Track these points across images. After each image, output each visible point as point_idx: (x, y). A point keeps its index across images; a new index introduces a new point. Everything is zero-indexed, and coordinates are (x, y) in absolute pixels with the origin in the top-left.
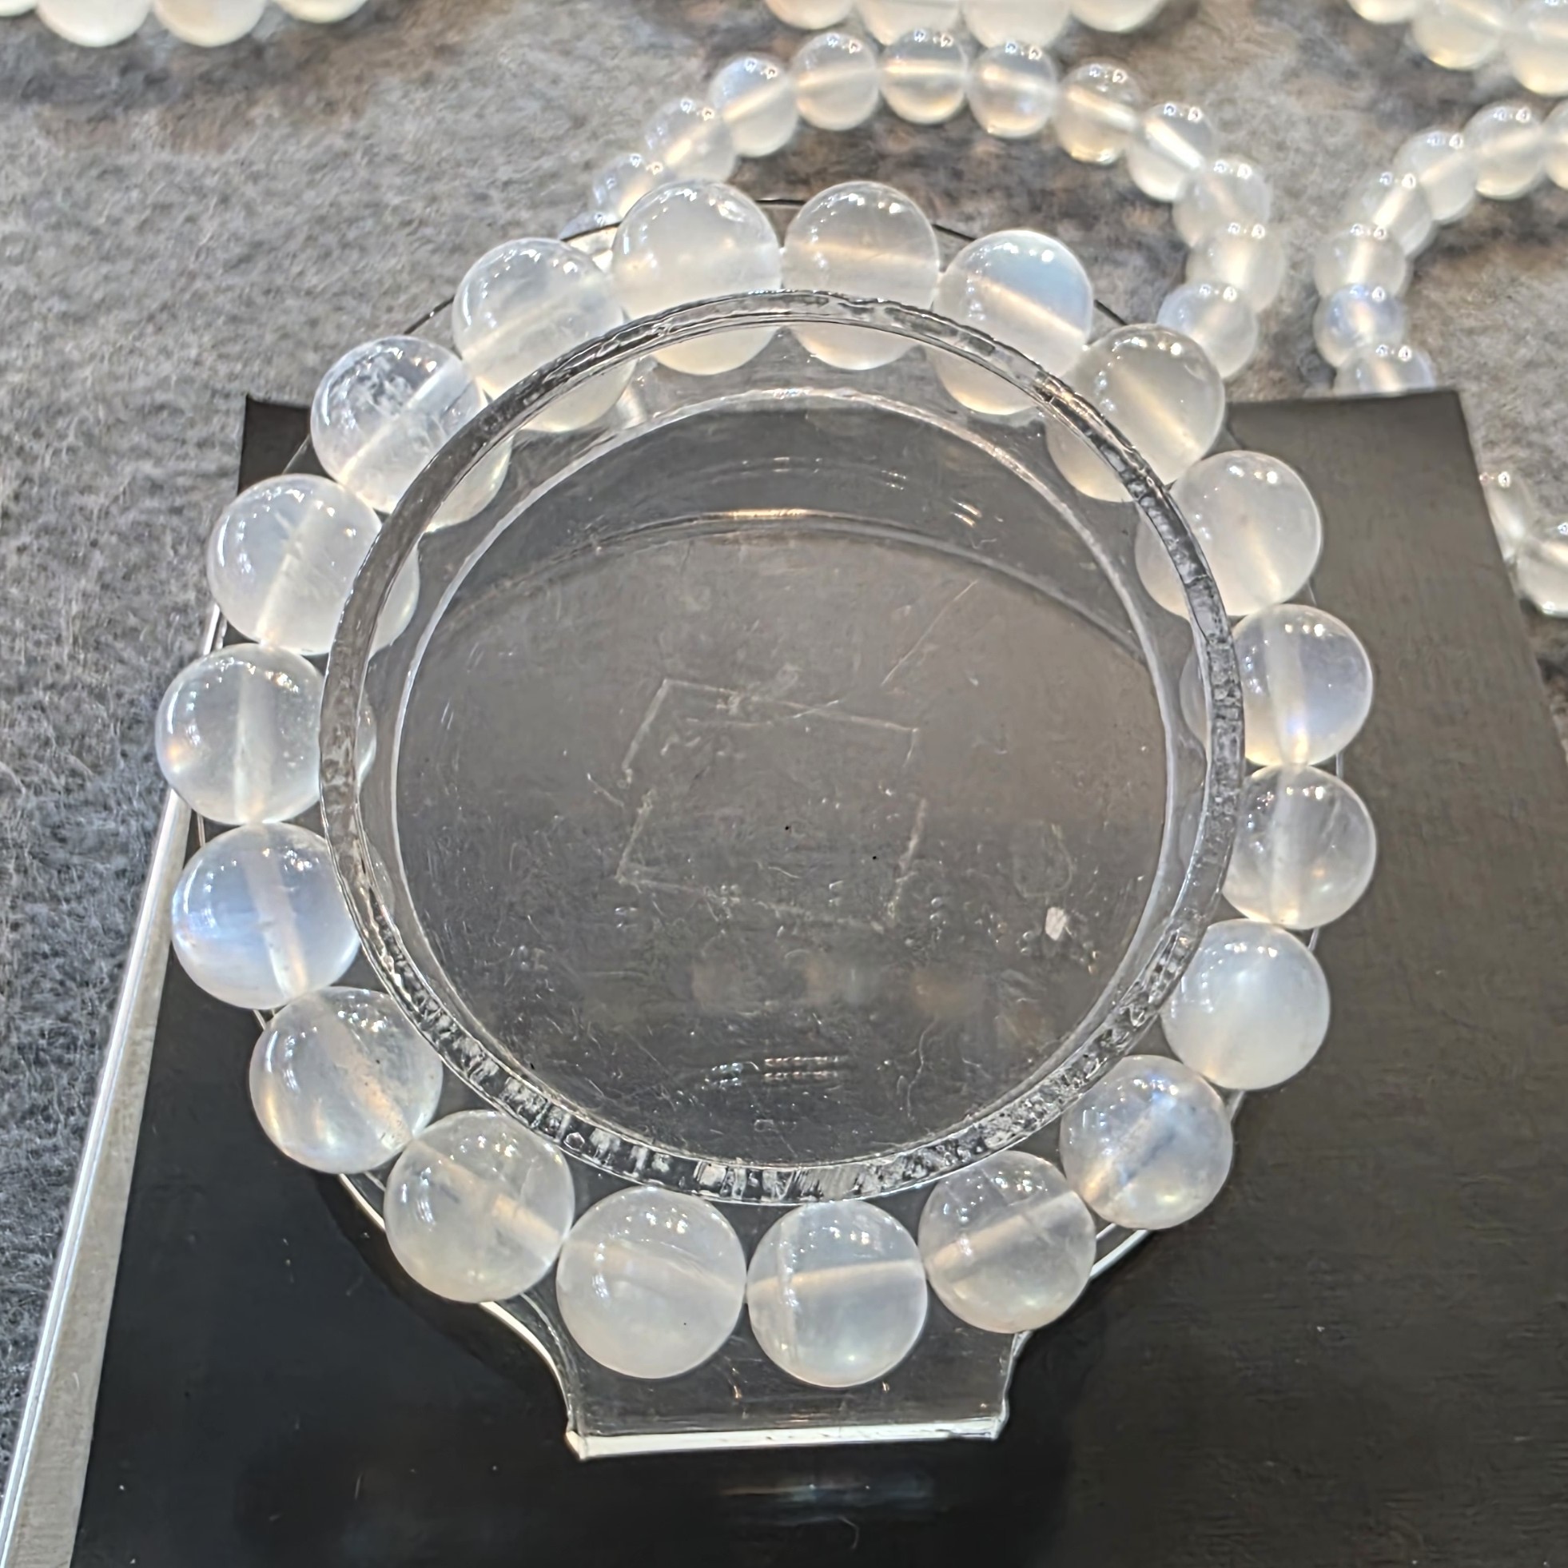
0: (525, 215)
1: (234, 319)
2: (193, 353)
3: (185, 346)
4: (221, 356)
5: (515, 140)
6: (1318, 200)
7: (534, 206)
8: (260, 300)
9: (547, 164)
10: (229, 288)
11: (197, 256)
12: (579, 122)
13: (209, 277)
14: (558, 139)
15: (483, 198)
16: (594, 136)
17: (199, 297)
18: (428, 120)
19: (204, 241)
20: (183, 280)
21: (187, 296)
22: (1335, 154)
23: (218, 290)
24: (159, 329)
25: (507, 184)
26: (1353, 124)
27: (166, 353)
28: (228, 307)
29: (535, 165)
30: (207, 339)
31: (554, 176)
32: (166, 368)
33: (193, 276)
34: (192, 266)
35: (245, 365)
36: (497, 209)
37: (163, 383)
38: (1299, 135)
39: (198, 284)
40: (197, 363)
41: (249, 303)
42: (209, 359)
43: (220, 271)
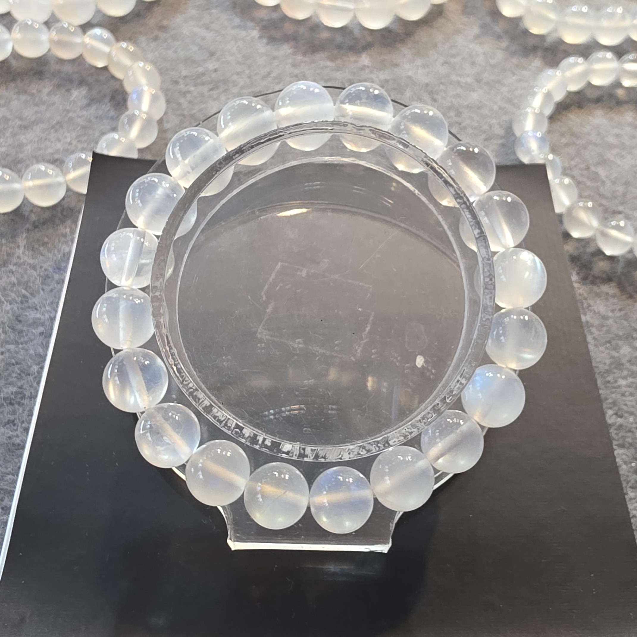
0: (192, 89)
1: (84, 128)
2: (69, 140)
3: (65, 137)
4: (78, 141)
5: (189, 61)
6: (487, 83)
7: (195, 85)
8: (94, 120)
9: (200, 70)
10: (82, 116)
11: (70, 104)
12: (212, 54)
13: (75, 112)
14: (205, 61)
15: (176, 83)
16: (218, 59)
17: (71, 119)
18: (156, 53)
19: (72, 98)
20: (65, 112)
21: (66, 119)
22: (494, 66)
23: (79, 117)
24: (56, 131)
25: (185, 77)
26: (500, 55)
27: (59, 140)
28: (81, 123)
29: (196, 70)
30: (74, 134)
31: (203, 74)
32: (59, 146)
33: (68, 111)
34: (68, 108)
35: (88, 144)
36: (181, 87)
37: (58, 151)
38: (480, 59)
39: (70, 114)
40: (70, 144)
41: (90, 121)
42: (74, 142)
43: (79, 109)
